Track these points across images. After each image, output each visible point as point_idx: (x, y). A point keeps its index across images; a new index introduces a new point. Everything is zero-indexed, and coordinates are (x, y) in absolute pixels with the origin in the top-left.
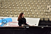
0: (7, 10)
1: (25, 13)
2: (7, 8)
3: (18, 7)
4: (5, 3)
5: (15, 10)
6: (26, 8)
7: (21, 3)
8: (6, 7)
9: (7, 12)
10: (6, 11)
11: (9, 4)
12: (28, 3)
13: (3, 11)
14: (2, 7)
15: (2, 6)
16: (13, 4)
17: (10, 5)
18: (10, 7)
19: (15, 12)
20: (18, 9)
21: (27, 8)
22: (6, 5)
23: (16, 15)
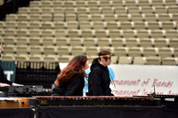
0: (96, 39)
1: (160, 50)
2: (97, 32)
3: (133, 29)
4: (90, 16)
5: (124, 39)
6: (164, 31)
7: (143, 15)
8: (93, 31)
9: (97, 45)
10: (92, 45)
11: (103, 21)
12: (171, 15)
13: (83, 45)
14: (80, 32)
15: (79, 28)
16: (117, 21)
17: (105, 23)
18: (106, 28)
19: (124, 46)
20: (136, 37)
21: (167, 32)
22: (92, 23)
23: (128, 55)
